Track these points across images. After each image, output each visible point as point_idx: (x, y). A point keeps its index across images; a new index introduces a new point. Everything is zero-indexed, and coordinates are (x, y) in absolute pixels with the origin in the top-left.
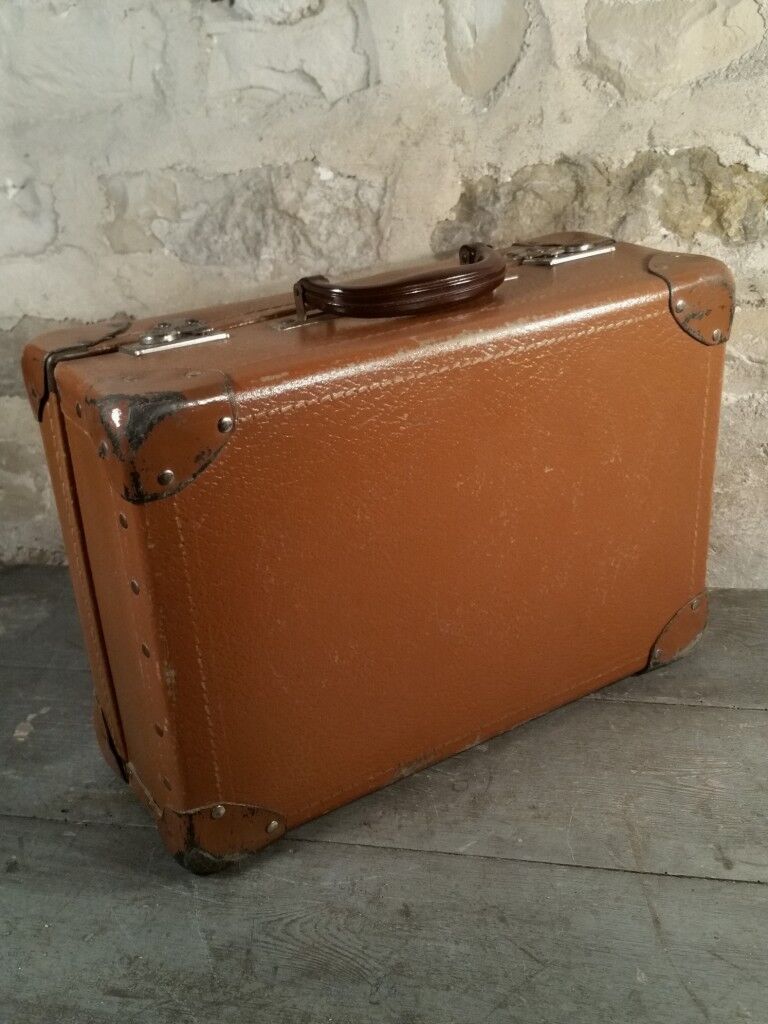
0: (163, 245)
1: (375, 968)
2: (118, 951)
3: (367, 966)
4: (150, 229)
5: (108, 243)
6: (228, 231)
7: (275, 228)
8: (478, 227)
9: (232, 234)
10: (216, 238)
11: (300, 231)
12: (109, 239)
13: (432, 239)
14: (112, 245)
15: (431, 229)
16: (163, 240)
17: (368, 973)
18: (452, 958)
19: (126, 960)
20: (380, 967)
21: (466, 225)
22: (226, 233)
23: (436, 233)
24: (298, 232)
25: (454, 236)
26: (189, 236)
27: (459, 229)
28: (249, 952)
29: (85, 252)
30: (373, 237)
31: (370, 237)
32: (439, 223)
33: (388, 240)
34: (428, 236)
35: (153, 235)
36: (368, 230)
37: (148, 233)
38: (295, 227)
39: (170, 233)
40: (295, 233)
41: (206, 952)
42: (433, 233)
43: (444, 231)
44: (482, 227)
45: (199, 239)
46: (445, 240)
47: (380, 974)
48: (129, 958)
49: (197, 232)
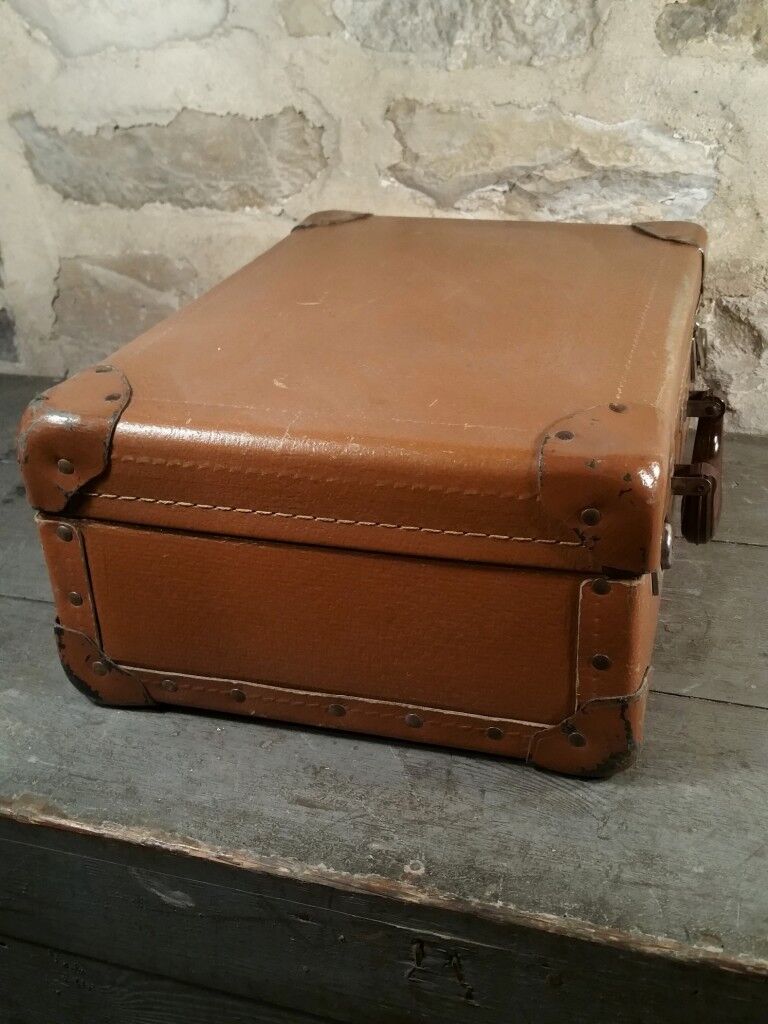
0: (343, 27)
1: (599, 802)
2: (301, 760)
3: (589, 799)
4: (331, 9)
5: (283, 24)
6: (420, 12)
7: (474, 8)
8: (714, 11)
9: (423, 15)
10: (404, 19)
11: (504, 12)
12: (284, 19)
13: (657, 24)
14: (287, 26)
15: (658, 13)
16: (345, 22)
17: (592, 806)
18: (689, 799)
19: (311, 770)
20: (604, 801)
21: (699, 9)
22: (417, 14)
23: (664, 16)
24: (500, 14)
25: (683, 22)
26: (375, 17)
27: (690, 13)
28: (449, 773)
29: (257, 35)
30: (587, 21)
31: (584, 21)
32: (667, 5)
33: (605, 24)
34: (653, 19)
35: (335, 17)
36: (582, 12)
37: (328, 13)
38: (497, 8)
39: (353, 13)
40: (496, 15)
41: (402, 768)
42: (660, 17)
43: (672, 14)
44: (717, 12)
45: (385, 20)
46: (673, 25)
47: (605, 808)
48: (314, 768)
49: (384, 13)
